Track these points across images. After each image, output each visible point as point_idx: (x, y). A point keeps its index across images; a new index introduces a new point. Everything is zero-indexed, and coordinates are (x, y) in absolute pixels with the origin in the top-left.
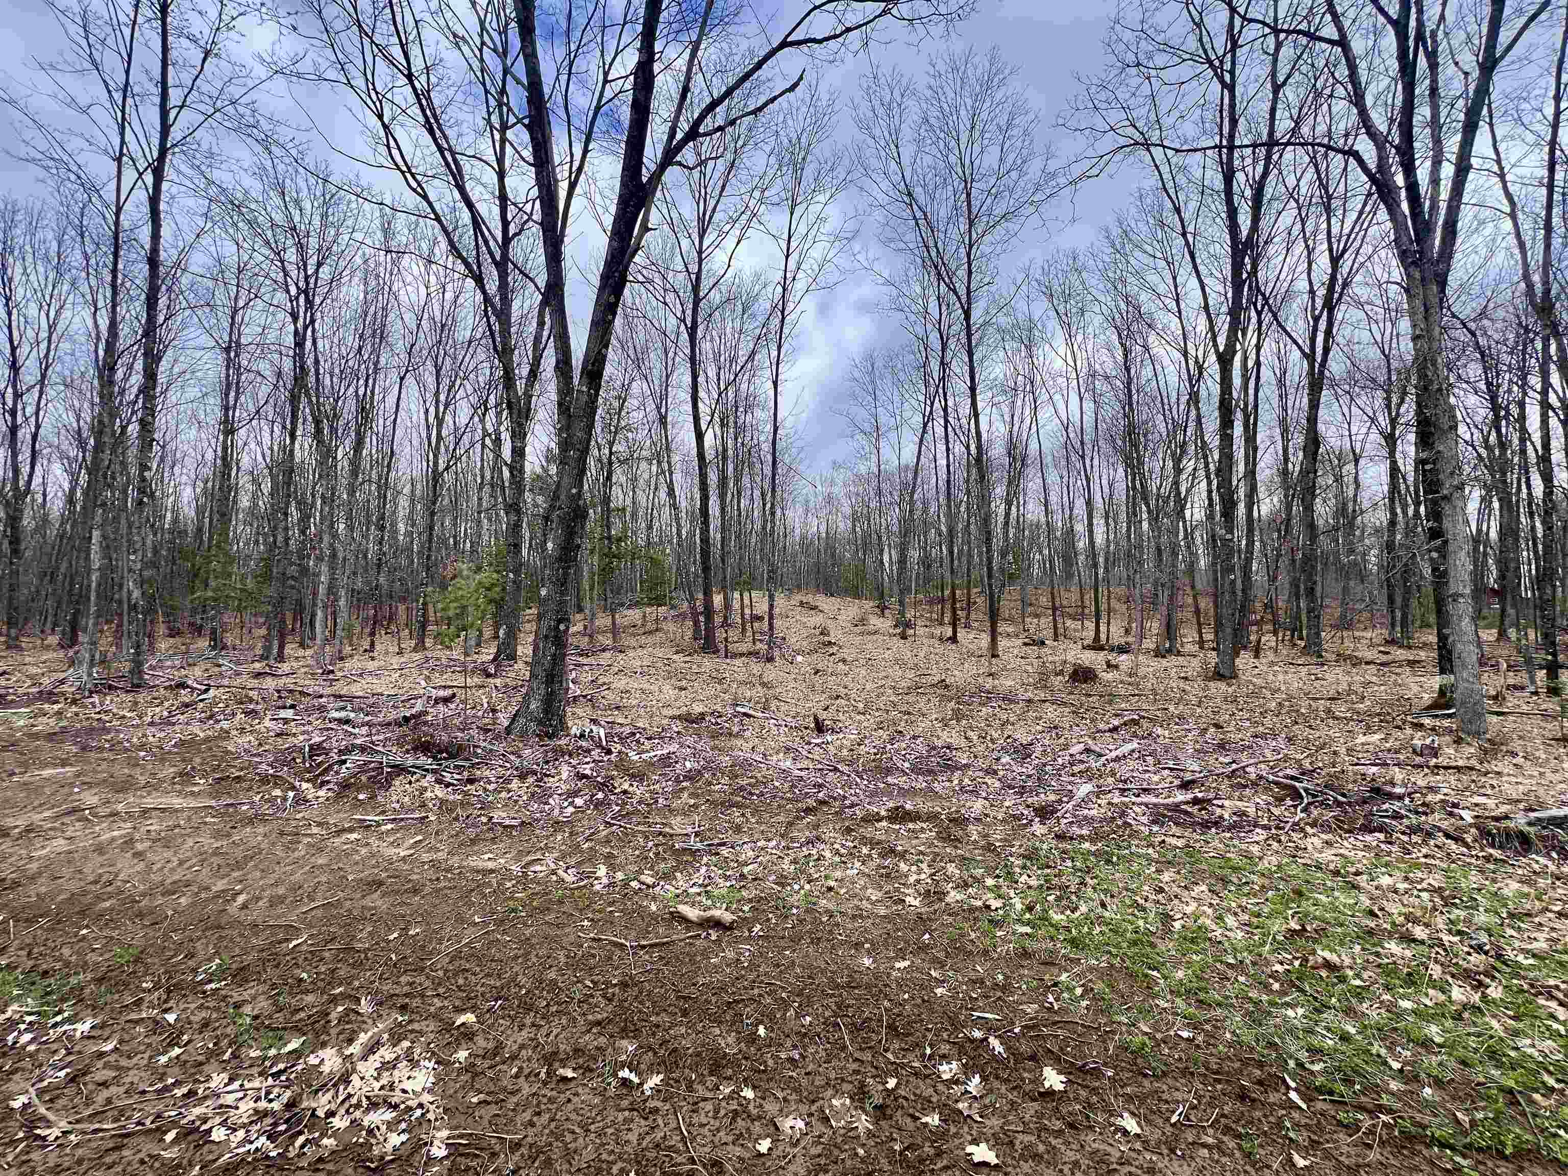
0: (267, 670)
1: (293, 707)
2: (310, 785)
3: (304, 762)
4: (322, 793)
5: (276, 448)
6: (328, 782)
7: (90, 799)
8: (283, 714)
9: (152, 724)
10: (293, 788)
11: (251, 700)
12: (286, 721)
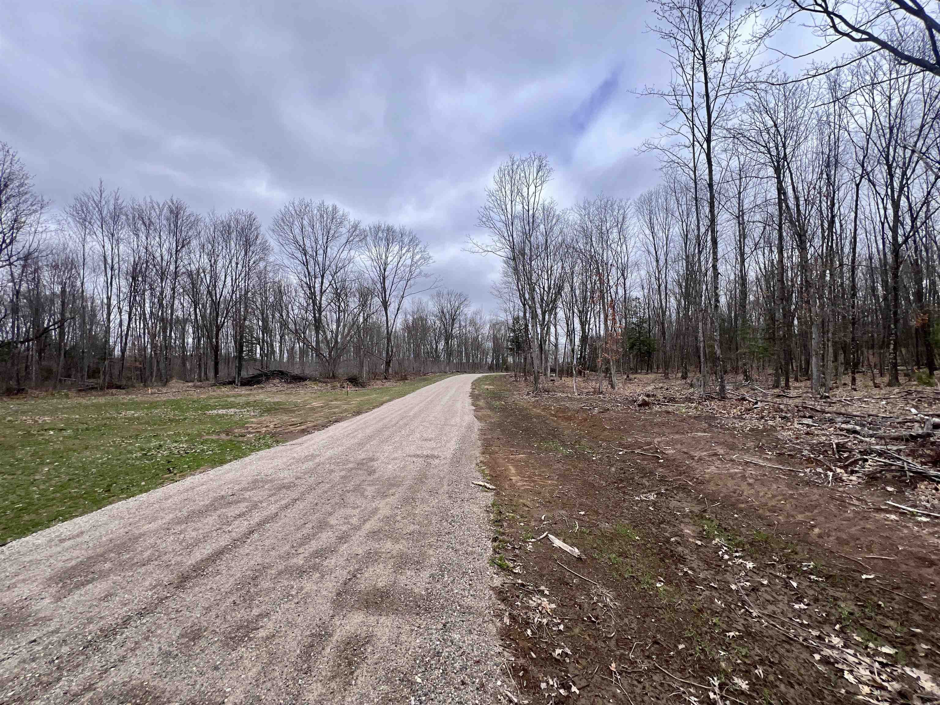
0: (782, 393)
1: (811, 417)
2: (843, 471)
3: (834, 454)
4: (854, 478)
5: (767, 262)
6: (857, 472)
7: (721, 451)
8: (806, 421)
9: (734, 417)
10: (831, 470)
11: (782, 411)
12: (808, 426)
